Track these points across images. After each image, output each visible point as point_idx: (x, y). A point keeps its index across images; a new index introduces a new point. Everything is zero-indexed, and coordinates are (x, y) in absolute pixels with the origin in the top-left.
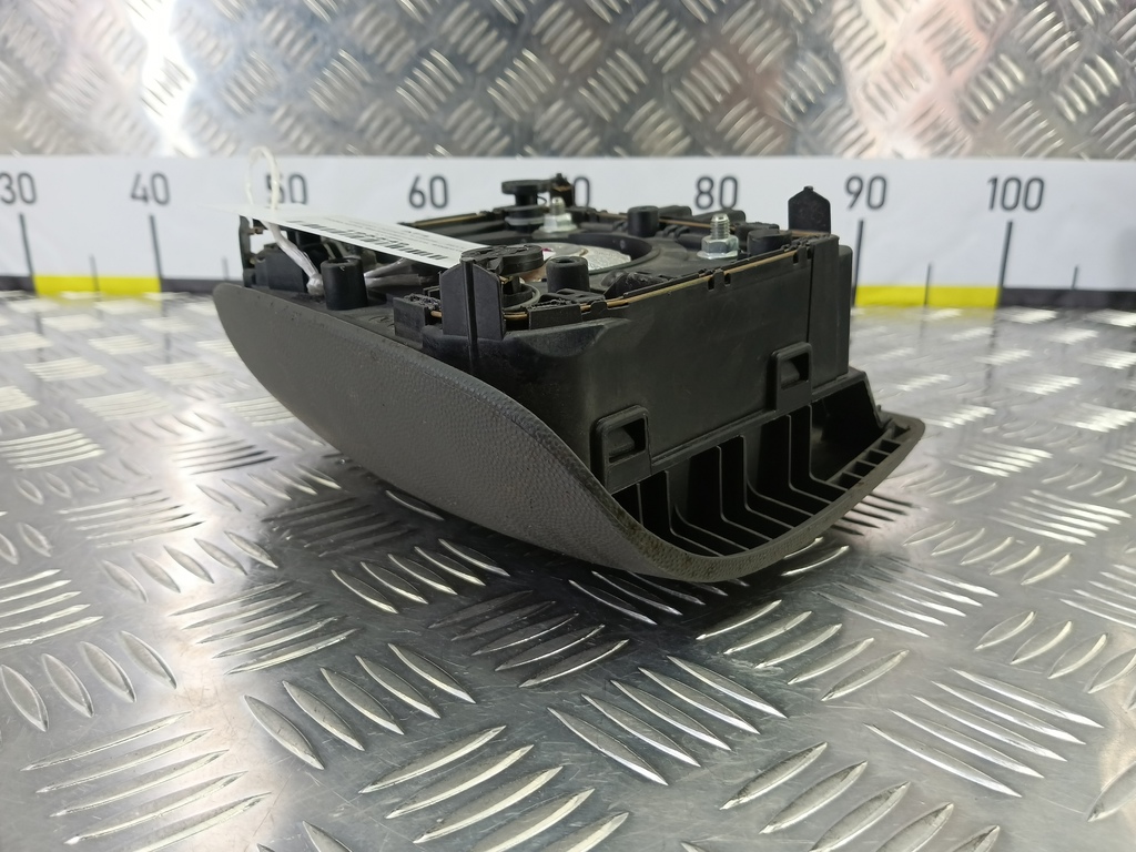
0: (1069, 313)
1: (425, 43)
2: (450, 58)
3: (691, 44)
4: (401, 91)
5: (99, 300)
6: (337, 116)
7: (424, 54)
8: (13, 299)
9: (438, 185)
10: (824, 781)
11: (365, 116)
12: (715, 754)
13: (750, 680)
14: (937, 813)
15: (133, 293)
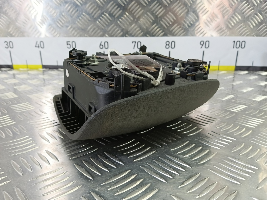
0: (251, 72)
1: (103, 11)
2: (109, 15)
3: (164, 11)
4: (97, 22)
5: (28, 70)
6: (83, 28)
7: (103, 13)
8: (8, 70)
9: (106, 44)
10: (200, 181)
11: (89, 28)
12: (176, 176)
13: (183, 159)
14: (224, 188)
15: (36, 69)
